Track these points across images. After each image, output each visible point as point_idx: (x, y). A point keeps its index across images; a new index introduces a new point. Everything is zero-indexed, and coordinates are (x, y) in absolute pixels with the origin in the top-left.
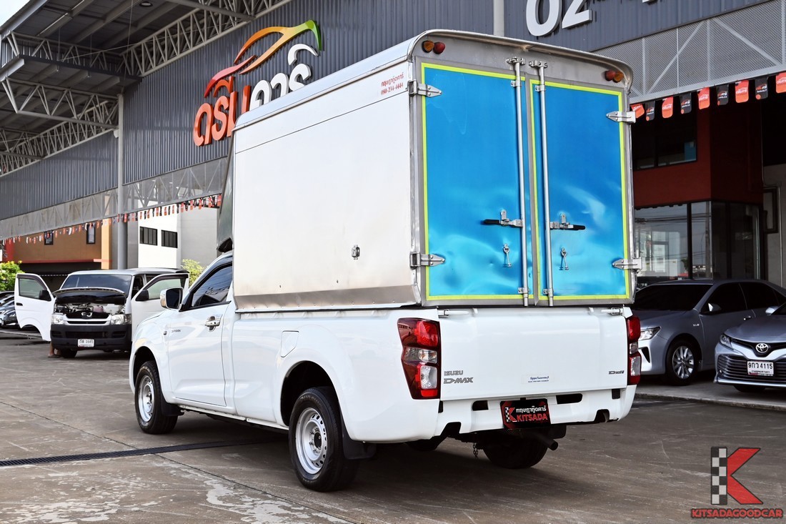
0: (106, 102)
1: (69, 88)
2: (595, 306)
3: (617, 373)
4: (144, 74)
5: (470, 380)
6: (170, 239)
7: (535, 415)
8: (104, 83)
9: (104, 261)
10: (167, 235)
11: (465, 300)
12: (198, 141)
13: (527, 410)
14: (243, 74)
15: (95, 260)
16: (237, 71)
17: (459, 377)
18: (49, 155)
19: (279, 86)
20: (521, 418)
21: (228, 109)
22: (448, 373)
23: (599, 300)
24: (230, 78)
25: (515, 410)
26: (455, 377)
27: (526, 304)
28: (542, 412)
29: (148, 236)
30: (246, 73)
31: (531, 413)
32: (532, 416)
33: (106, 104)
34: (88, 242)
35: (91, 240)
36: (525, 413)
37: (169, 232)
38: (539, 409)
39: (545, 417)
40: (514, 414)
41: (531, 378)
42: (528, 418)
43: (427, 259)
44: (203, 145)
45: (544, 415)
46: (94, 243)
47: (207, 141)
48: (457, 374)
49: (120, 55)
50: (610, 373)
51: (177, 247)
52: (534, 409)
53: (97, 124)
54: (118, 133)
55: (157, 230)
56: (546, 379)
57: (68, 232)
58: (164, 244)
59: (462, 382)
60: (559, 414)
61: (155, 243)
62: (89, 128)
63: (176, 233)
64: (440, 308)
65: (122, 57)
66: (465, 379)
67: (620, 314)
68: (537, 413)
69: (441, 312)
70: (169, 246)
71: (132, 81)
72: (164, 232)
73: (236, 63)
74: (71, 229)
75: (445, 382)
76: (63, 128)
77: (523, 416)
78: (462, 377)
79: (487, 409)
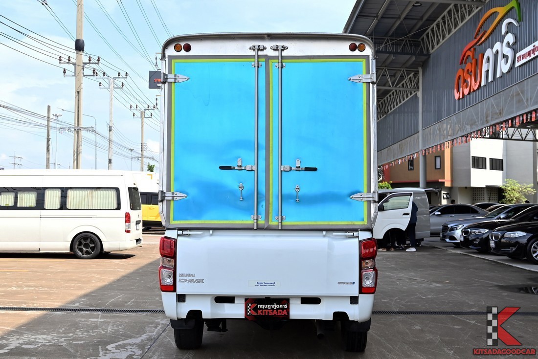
0: (413, 73)
1: (386, 66)
2: (327, 230)
3: (348, 283)
4: (431, 51)
5: (201, 281)
6: (497, 164)
7: (275, 311)
8: (408, 60)
9: (448, 181)
10: (494, 162)
11: (202, 224)
12: (457, 96)
13: (269, 306)
14: (479, 45)
15: (440, 181)
16: (476, 43)
17: (192, 278)
18: (390, 112)
19: (497, 52)
20: (262, 312)
21: (471, 72)
22: (182, 275)
23: (332, 225)
24: (472, 49)
25: (257, 306)
26: (188, 278)
27: (255, 228)
28: (283, 309)
29: (479, 163)
30: (481, 44)
31: (273, 309)
32: (273, 312)
33: (413, 75)
34: (436, 168)
35: (438, 166)
36: (267, 309)
37: (496, 159)
38: (281, 306)
39: (285, 312)
40: (256, 309)
41: (257, 283)
42: (268, 312)
43: (171, 195)
44: (459, 99)
45: (285, 311)
46: (440, 169)
47: (461, 97)
48: (190, 276)
49: (419, 40)
50: (339, 283)
51: (503, 170)
52: (275, 306)
53: (410, 90)
54: (420, 94)
55: (486, 158)
56: (272, 284)
57: (398, 163)
58: (492, 168)
59: (194, 282)
60: (298, 311)
61: (484, 167)
62: (406, 92)
63: (502, 160)
64: (179, 229)
65: (420, 42)
66: (197, 280)
67: (353, 237)
68: (277, 309)
69: (180, 232)
70: (496, 169)
71: (426, 57)
72: (491, 160)
73: (475, 38)
74: (400, 160)
75: (180, 281)
76: (395, 93)
77: (264, 311)
78: (195, 279)
79: (234, 303)
